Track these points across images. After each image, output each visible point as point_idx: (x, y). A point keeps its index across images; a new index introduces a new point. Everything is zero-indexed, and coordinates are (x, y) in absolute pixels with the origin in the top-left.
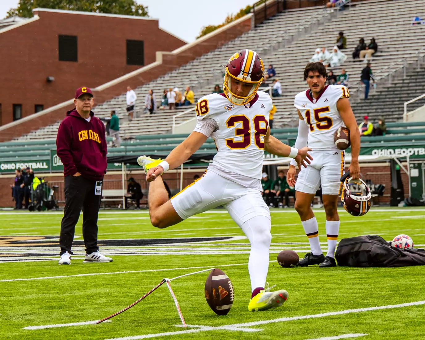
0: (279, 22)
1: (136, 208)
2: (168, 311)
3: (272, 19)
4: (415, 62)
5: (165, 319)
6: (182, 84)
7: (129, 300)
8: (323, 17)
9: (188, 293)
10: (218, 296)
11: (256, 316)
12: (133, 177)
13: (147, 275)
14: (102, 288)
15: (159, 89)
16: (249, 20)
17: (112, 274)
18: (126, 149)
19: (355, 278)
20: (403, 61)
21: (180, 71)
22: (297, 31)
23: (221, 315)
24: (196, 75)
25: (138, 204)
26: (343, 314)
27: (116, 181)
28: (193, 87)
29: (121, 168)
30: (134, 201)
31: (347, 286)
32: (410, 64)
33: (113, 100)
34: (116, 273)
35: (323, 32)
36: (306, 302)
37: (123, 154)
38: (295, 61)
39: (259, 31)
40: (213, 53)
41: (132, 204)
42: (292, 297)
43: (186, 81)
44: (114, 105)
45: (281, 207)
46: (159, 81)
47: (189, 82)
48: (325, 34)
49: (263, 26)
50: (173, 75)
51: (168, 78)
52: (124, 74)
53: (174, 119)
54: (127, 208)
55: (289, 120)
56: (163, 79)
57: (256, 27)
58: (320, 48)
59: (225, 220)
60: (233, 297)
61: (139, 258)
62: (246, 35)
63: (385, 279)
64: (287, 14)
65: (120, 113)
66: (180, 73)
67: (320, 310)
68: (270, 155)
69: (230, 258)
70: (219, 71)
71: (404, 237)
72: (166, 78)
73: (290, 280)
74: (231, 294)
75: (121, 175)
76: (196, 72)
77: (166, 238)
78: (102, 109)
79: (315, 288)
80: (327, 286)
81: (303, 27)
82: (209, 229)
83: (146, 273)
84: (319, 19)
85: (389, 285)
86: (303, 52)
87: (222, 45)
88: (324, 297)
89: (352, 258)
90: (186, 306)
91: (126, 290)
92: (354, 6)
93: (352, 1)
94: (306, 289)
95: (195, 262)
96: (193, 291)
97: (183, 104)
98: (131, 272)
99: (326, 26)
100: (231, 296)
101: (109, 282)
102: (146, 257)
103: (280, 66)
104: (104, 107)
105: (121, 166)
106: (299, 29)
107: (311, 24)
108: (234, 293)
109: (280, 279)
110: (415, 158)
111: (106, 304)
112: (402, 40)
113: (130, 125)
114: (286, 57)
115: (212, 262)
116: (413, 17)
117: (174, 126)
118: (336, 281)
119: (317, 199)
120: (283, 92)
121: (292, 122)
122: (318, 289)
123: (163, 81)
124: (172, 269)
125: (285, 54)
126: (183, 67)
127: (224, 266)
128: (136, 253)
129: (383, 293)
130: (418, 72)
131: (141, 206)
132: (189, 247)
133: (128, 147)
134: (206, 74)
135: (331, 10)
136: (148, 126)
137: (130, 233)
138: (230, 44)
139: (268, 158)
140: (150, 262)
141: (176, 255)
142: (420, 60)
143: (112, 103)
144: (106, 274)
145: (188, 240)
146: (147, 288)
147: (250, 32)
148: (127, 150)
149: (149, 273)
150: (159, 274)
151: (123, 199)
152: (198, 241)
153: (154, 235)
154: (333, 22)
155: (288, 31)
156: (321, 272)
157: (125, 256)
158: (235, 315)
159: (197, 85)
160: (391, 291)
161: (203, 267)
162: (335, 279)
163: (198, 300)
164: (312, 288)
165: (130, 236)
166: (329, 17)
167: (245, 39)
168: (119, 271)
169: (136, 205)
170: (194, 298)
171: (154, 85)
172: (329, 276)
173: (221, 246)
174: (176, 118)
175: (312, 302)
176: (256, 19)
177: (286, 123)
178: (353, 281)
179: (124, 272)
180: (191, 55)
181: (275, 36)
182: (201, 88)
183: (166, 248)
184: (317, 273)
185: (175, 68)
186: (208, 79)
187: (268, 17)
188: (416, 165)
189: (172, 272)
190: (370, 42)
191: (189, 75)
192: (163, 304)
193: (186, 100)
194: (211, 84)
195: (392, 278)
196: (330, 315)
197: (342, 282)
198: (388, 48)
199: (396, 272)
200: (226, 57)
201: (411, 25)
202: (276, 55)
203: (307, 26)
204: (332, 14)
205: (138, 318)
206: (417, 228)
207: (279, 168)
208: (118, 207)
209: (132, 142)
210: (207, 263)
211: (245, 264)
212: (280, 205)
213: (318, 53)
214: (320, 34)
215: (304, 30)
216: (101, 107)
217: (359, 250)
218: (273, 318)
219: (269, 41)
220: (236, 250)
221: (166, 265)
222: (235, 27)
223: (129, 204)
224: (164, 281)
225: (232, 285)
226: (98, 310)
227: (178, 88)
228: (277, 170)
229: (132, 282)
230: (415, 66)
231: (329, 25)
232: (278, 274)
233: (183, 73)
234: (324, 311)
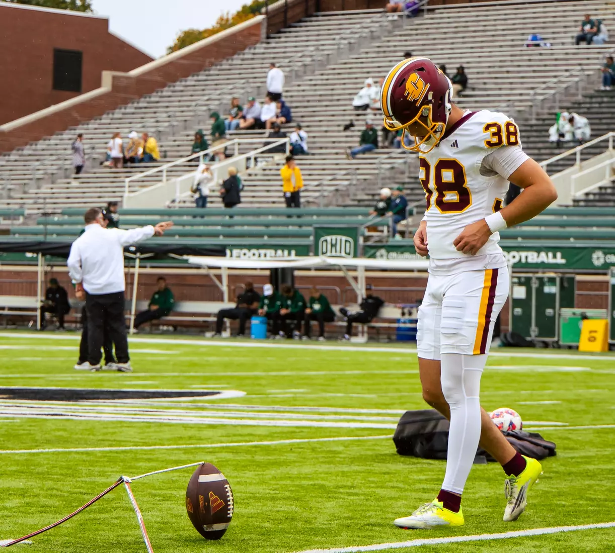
0: (308, 31)
1: (58, 328)
2: (124, 528)
3: (296, 27)
4: (527, 109)
5: (119, 542)
6: (144, 127)
7: (58, 503)
8: (381, 26)
9: (155, 496)
10: (207, 508)
11: (268, 543)
12: (55, 276)
13: (84, 457)
14: (11, 479)
15: (105, 133)
16: (258, 25)
17: (27, 453)
18: (46, 229)
19: (426, 480)
20: (508, 106)
21: (141, 105)
22: (336, 47)
23: (211, 539)
24: (167, 112)
25: (62, 322)
26: (411, 547)
27: (26, 283)
28: (160, 132)
29: (37, 260)
30: (56, 316)
31: (414, 495)
32: (519, 111)
33: (28, 147)
34: (33, 451)
35: (378, 52)
36: (349, 521)
37: (40, 238)
38: (330, 98)
39: (273, 45)
40: (196, 78)
41: (52, 322)
42: (325, 511)
43: (150, 122)
44: (30, 155)
45: (297, 338)
46: (105, 119)
47: (155, 124)
48: (382, 55)
49: (280, 38)
50: (128, 110)
51: (120, 116)
52: (48, 106)
53: (127, 184)
54: (43, 328)
55: (317, 194)
56: (111, 116)
57: (268, 37)
58: (373, 77)
59: (206, 358)
60: (231, 511)
61: (67, 424)
62: (252, 51)
63: (477, 483)
64: (320, 18)
65: (38, 170)
66: (141, 108)
67: (372, 537)
68: (283, 251)
69: (220, 432)
70: (205, 108)
71: (507, 412)
72: (116, 116)
73: (320, 478)
74: (229, 505)
75: (36, 273)
76: (167, 107)
77: (112, 389)
78: (8, 161)
79: (362, 494)
80: (381, 492)
81: (346, 42)
82: (182, 374)
83: (82, 453)
84: (373, 29)
85: (483, 494)
86: (344, 84)
87: (212, 64)
88: (378, 513)
89: (422, 444)
90: (153, 520)
91: (50, 484)
92: (430, 11)
93: (429, 4)
94: (346, 497)
95: (162, 435)
96: (163, 492)
97: (141, 160)
98: (57, 449)
99: (385, 41)
100: (229, 510)
101: (23, 468)
102: (81, 422)
103: (306, 104)
104: (12, 158)
105: (37, 258)
106: (338, 44)
107: (360, 37)
108: (233, 505)
109: (304, 476)
110: (522, 267)
111: (22, 509)
112: (508, 72)
113: (54, 191)
114: (315, 90)
115: (190, 438)
116: (528, 34)
117: (126, 195)
118: (395, 484)
119: (356, 328)
120: (309, 148)
121: (321, 198)
122: (367, 498)
123: (112, 119)
124: (124, 448)
125: (315, 85)
126: (146, 98)
127: (209, 445)
128: (64, 415)
129: (473, 510)
130: (532, 126)
131: (66, 325)
132: (151, 408)
133: (50, 227)
134: (182, 111)
135: (393, 16)
136: (84, 193)
137: (51, 377)
138: (225, 64)
139: (279, 256)
140: (88, 433)
141: (131, 422)
142: (537, 106)
143: (26, 152)
144: (17, 451)
145: (148, 395)
146: (86, 482)
147: (258, 45)
148: (48, 231)
149: (87, 453)
150: (105, 457)
151: (38, 313)
152: (165, 397)
153: (92, 381)
154: (396, 36)
155: (321, 48)
156: (370, 466)
157: (46, 420)
158: (233, 540)
159: (168, 130)
160: (486, 507)
161: (175, 447)
162: (394, 480)
163: (170, 509)
164: (356, 494)
165: (52, 381)
166: (390, 28)
167: (250, 56)
168: (37, 447)
169: (58, 324)
170: (166, 505)
171: (96, 126)
172: (385, 473)
173: (203, 409)
174: (130, 182)
175: (359, 522)
176: (269, 26)
177: (311, 200)
178: (425, 486)
179: (47, 450)
180: (159, 79)
181: (300, 54)
182: (174, 134)
183: (113, 408)
184: (363, 467)
185: (133, 99)
186: (186, 121)
187: (289, 23)
188: (523, 280)
189: (125, 454)
190: (455, 71)
191: (155, 113)
192: (115, 514)
193: (144, 152)
194: (191, 129)
195: (487, 483)
196: (390, 547)
197: (407, 487)
198: (485, 83)
199: (493, 471)
200: (216, 85)
201: (525, 48)
202: (299, 85)
203: (352, 41)
204: (396, 23)
205: (75, 538)
206: (523, 390)
207: (297, 273)
208: (27, 325)
209: (56, 219)
210: (181, 438)
211: (244, 444)
212: (296, 335)
213: (369, 86)
214: (374, 55)
215: (348, 46)
216: (7, 158)
217: (434, 431)
218: (296, 549)
219: (290, 62)
220: (229, 418)
221: (115, 440)
222: (233, 36)
223: (47, 321)
224: (121, 481)
225: (231, 492)
226: (8, 520)
227: (137, 132)
228: (293, 277)
229: (60, 469)
230: (527, 116)
231: (389, 41)
232: (299, 466)
233: (146, 108)
234: (379, 540)
